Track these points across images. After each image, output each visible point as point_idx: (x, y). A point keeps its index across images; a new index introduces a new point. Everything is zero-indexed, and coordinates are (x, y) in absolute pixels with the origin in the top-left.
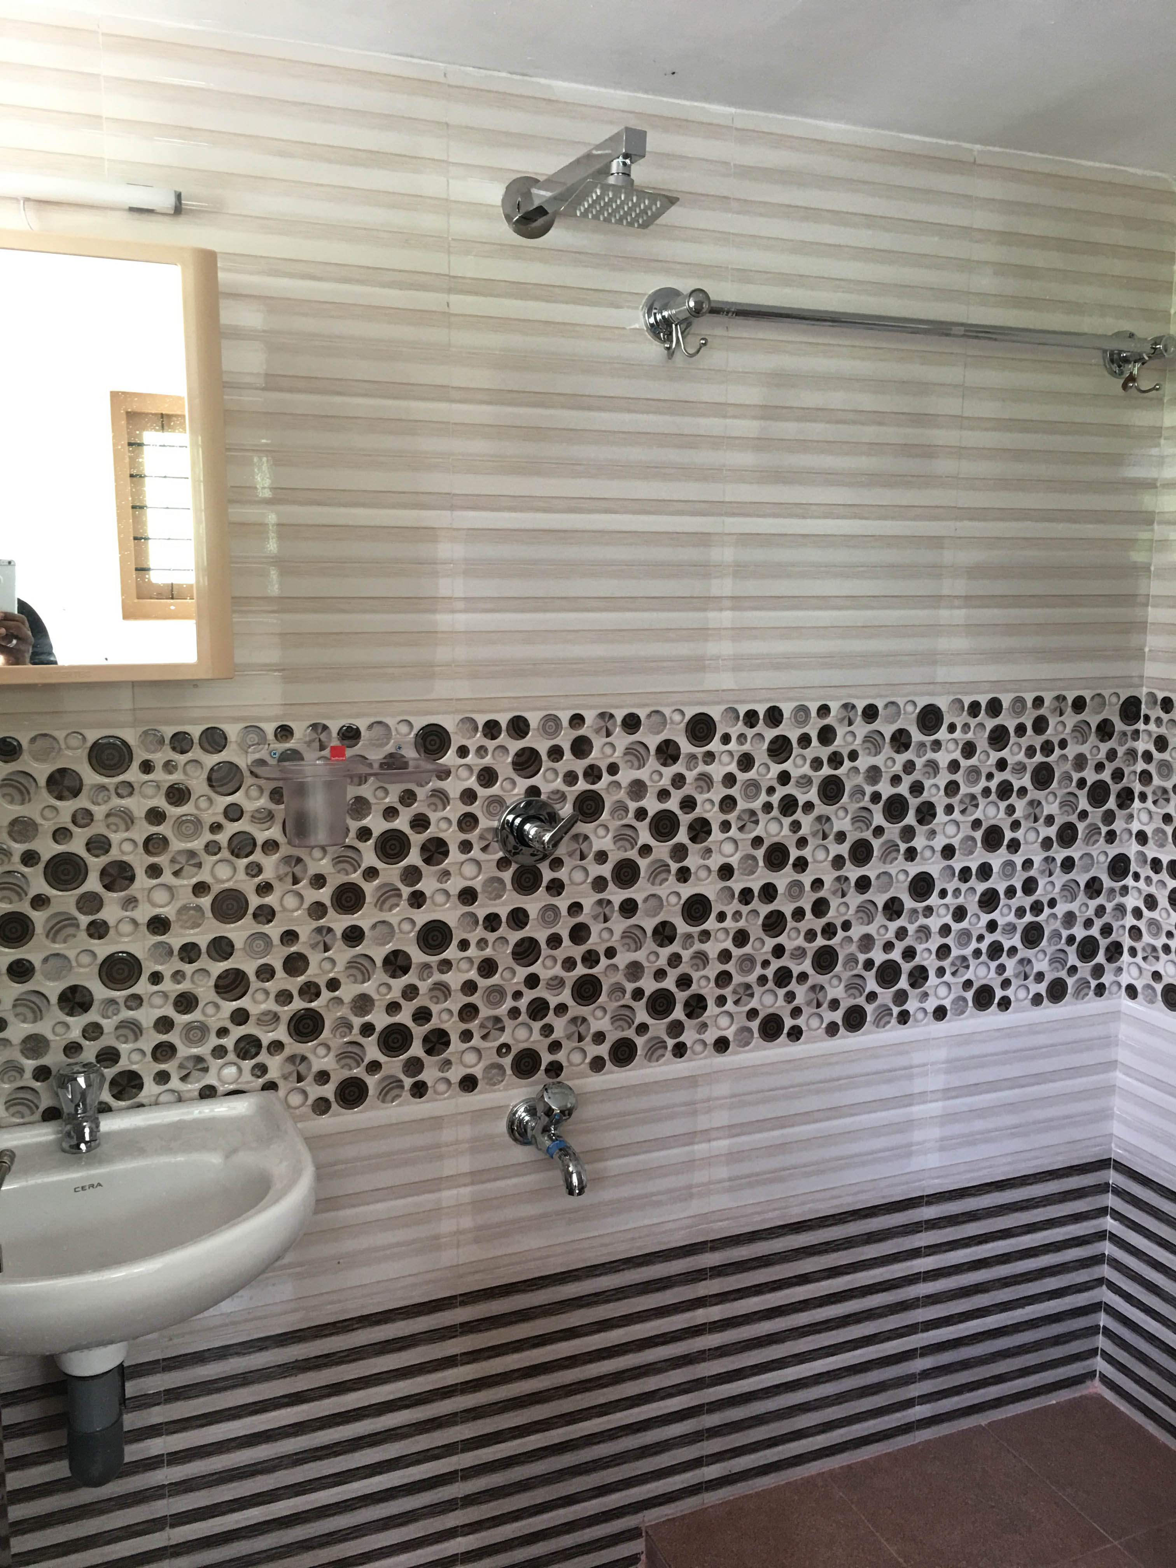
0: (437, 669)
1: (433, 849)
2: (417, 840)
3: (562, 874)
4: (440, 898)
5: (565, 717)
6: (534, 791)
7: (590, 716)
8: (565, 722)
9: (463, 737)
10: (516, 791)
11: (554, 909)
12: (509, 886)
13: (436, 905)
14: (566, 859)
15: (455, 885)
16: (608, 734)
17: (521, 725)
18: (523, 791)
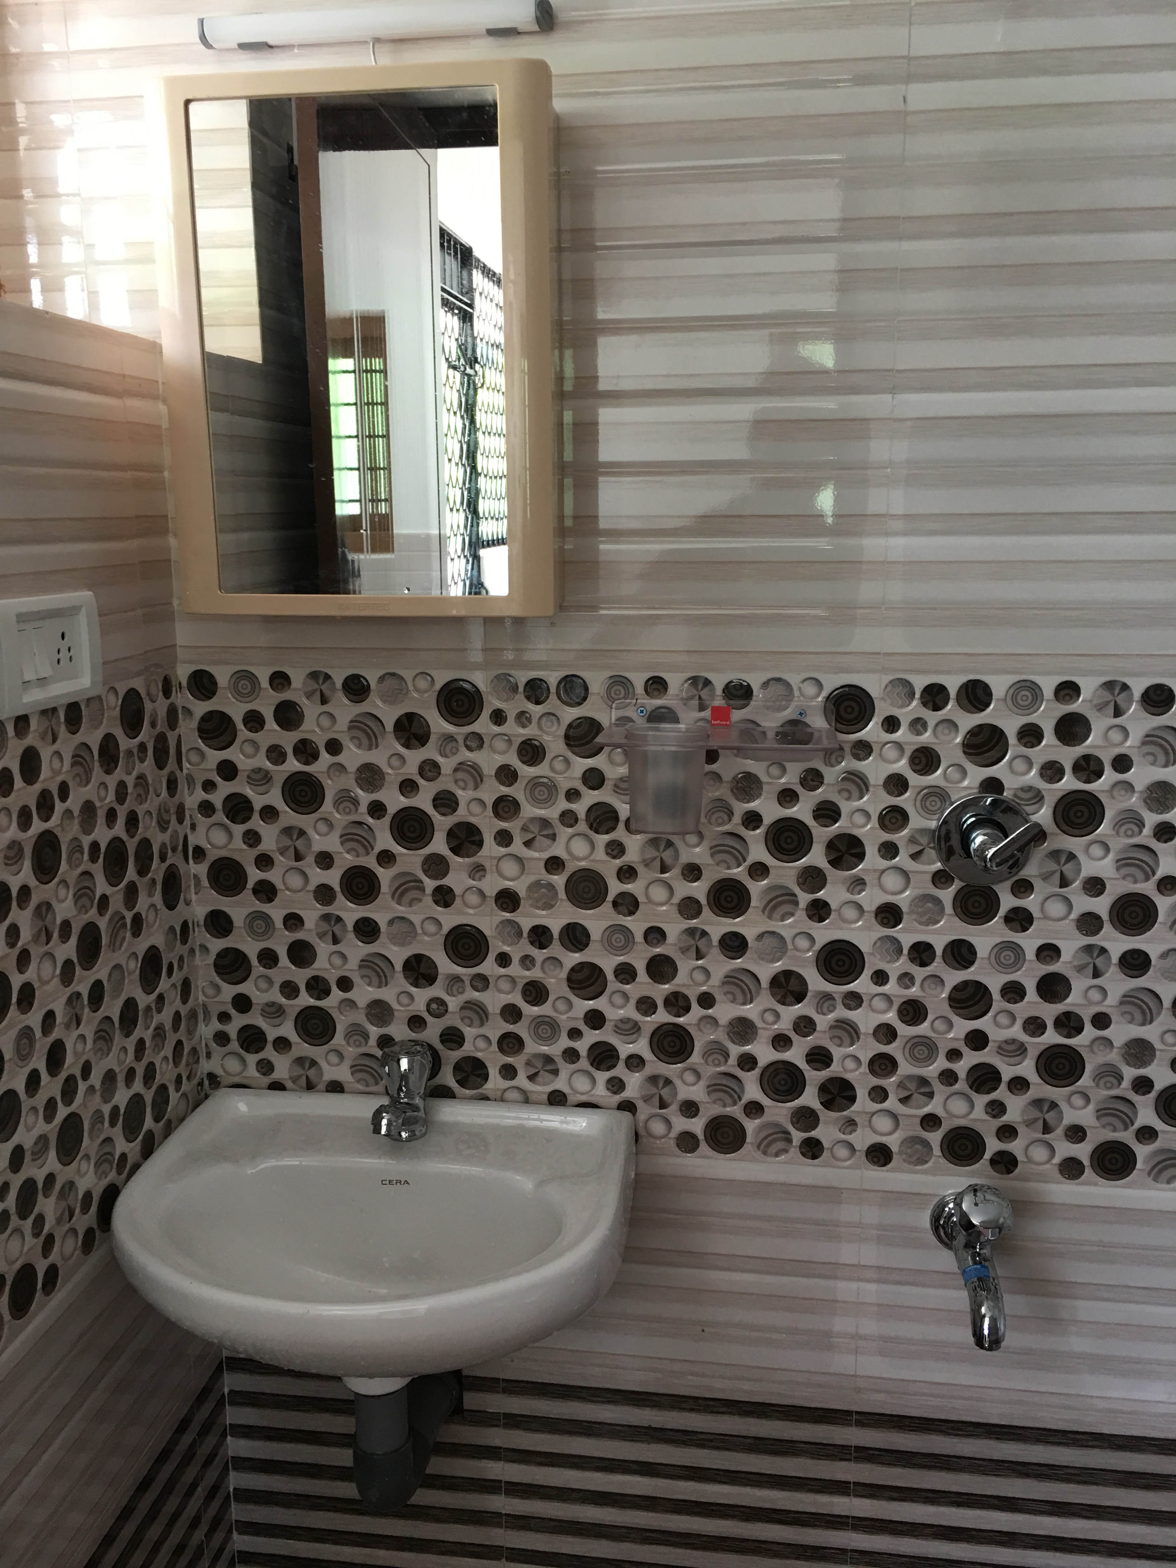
0: (860, 611)
1: (843, 849)
2: (822, 834)
3: (1031, 902)
4: (850, 913)
5: (1048, 684)
6: (993, 785)
7: (1089, 686)
8: (1048, 691)
9: (892, 705)
10: (966, 783)
11: (1016, 949)
12: (949, 909)
13: (844, 921)
14: (1037, 883)
15: (871, 899)
16: (1118, 713)
17: (980, 692)
18: (976, 783)
